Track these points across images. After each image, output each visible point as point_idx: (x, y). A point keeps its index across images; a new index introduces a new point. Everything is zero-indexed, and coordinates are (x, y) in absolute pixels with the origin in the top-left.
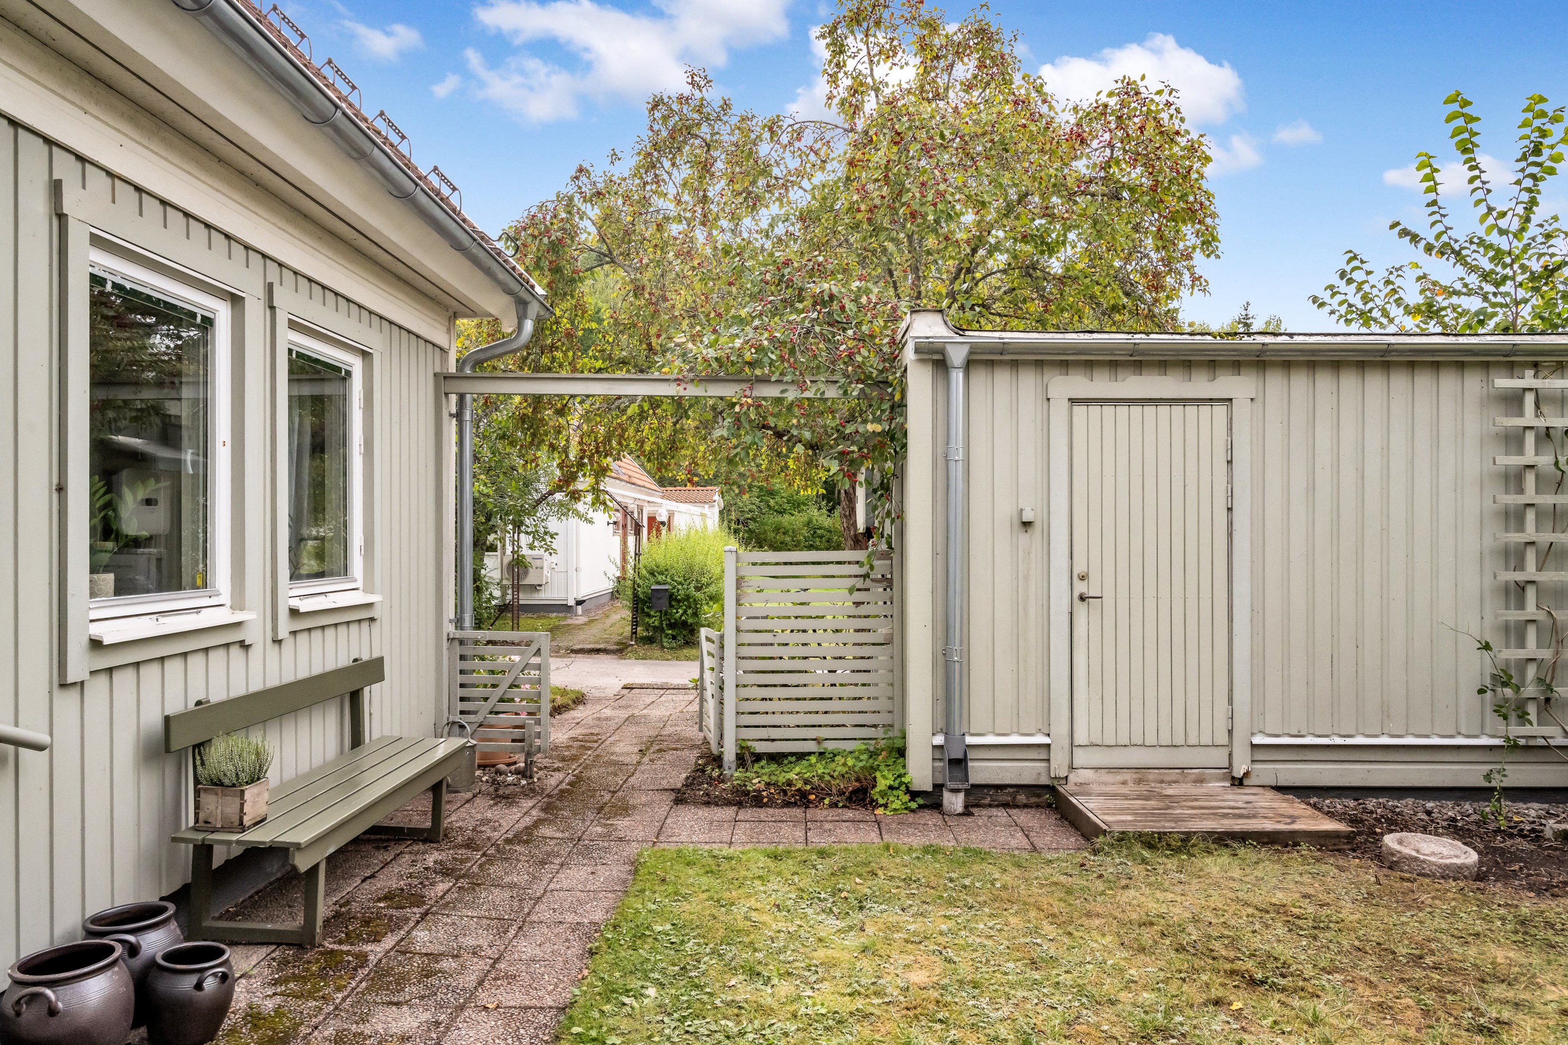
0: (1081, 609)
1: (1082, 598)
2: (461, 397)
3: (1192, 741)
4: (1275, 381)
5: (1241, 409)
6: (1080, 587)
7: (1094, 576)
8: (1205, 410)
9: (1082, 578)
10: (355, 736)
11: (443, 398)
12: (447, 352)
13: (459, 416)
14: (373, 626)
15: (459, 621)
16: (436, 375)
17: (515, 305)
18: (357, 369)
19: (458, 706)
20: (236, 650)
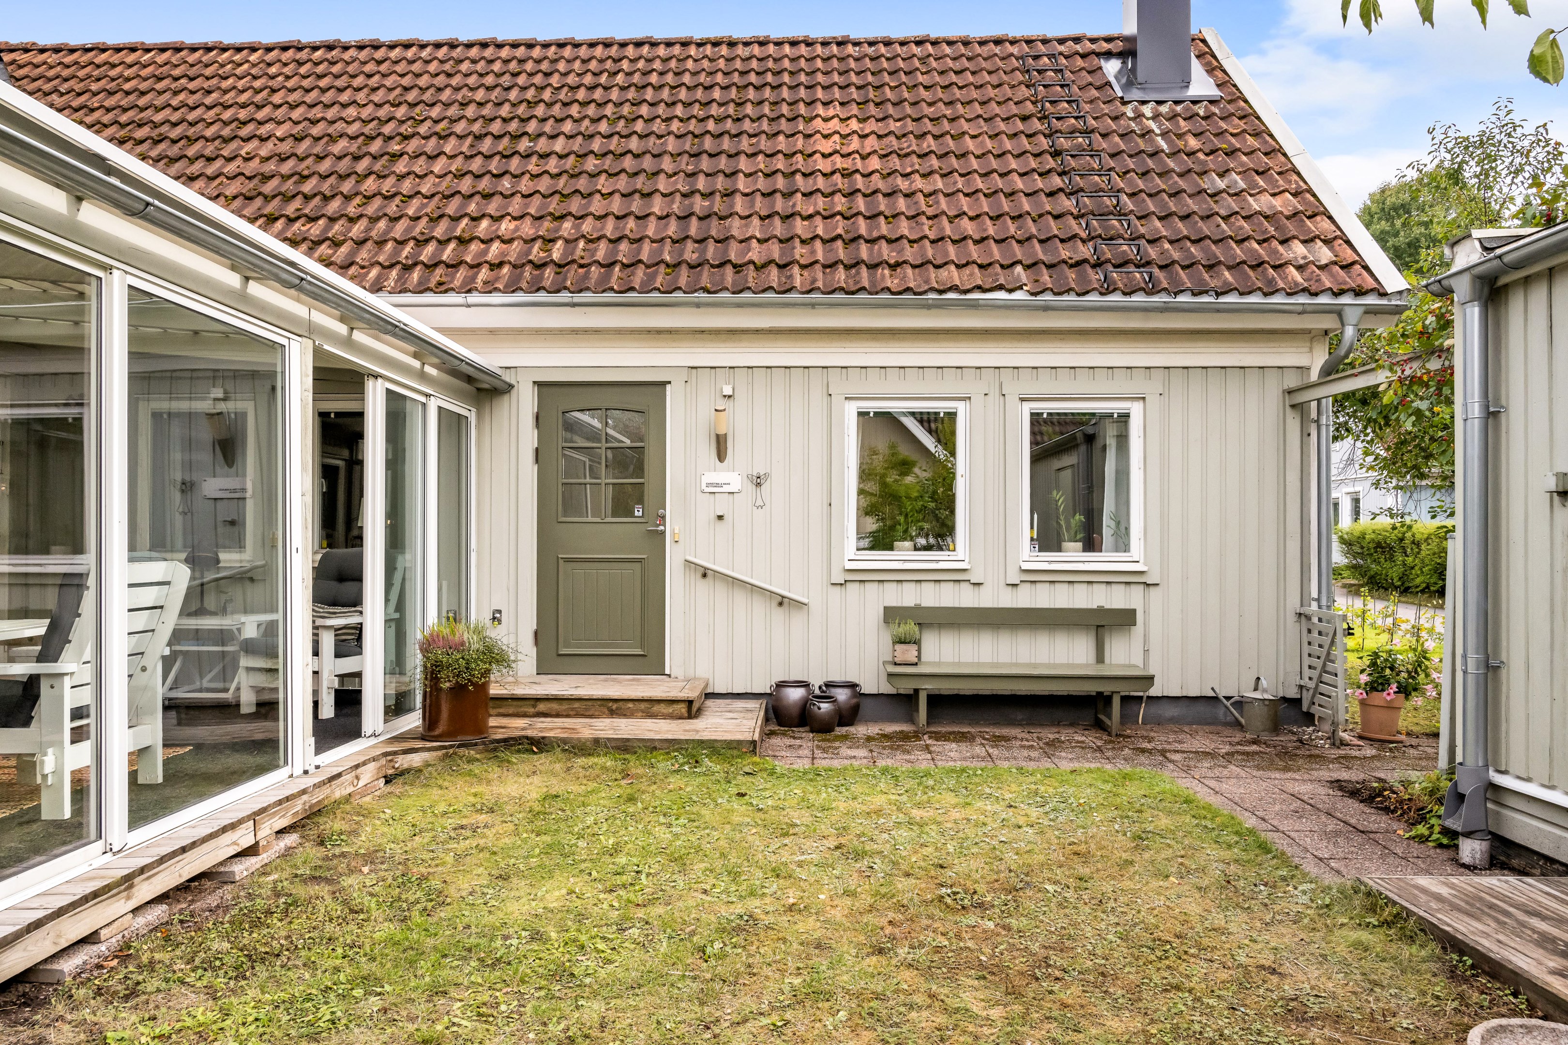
10: (1100, 658)
11: (1288, 409)
12: (1309, 369)
13: (1317, 421)
14: (1152, 589)
15: (1318, 600)
16: (1284, 391)
17: (1335, 316)
18: (1136, 410)
19: (1307, 672)
20: (966, 584)
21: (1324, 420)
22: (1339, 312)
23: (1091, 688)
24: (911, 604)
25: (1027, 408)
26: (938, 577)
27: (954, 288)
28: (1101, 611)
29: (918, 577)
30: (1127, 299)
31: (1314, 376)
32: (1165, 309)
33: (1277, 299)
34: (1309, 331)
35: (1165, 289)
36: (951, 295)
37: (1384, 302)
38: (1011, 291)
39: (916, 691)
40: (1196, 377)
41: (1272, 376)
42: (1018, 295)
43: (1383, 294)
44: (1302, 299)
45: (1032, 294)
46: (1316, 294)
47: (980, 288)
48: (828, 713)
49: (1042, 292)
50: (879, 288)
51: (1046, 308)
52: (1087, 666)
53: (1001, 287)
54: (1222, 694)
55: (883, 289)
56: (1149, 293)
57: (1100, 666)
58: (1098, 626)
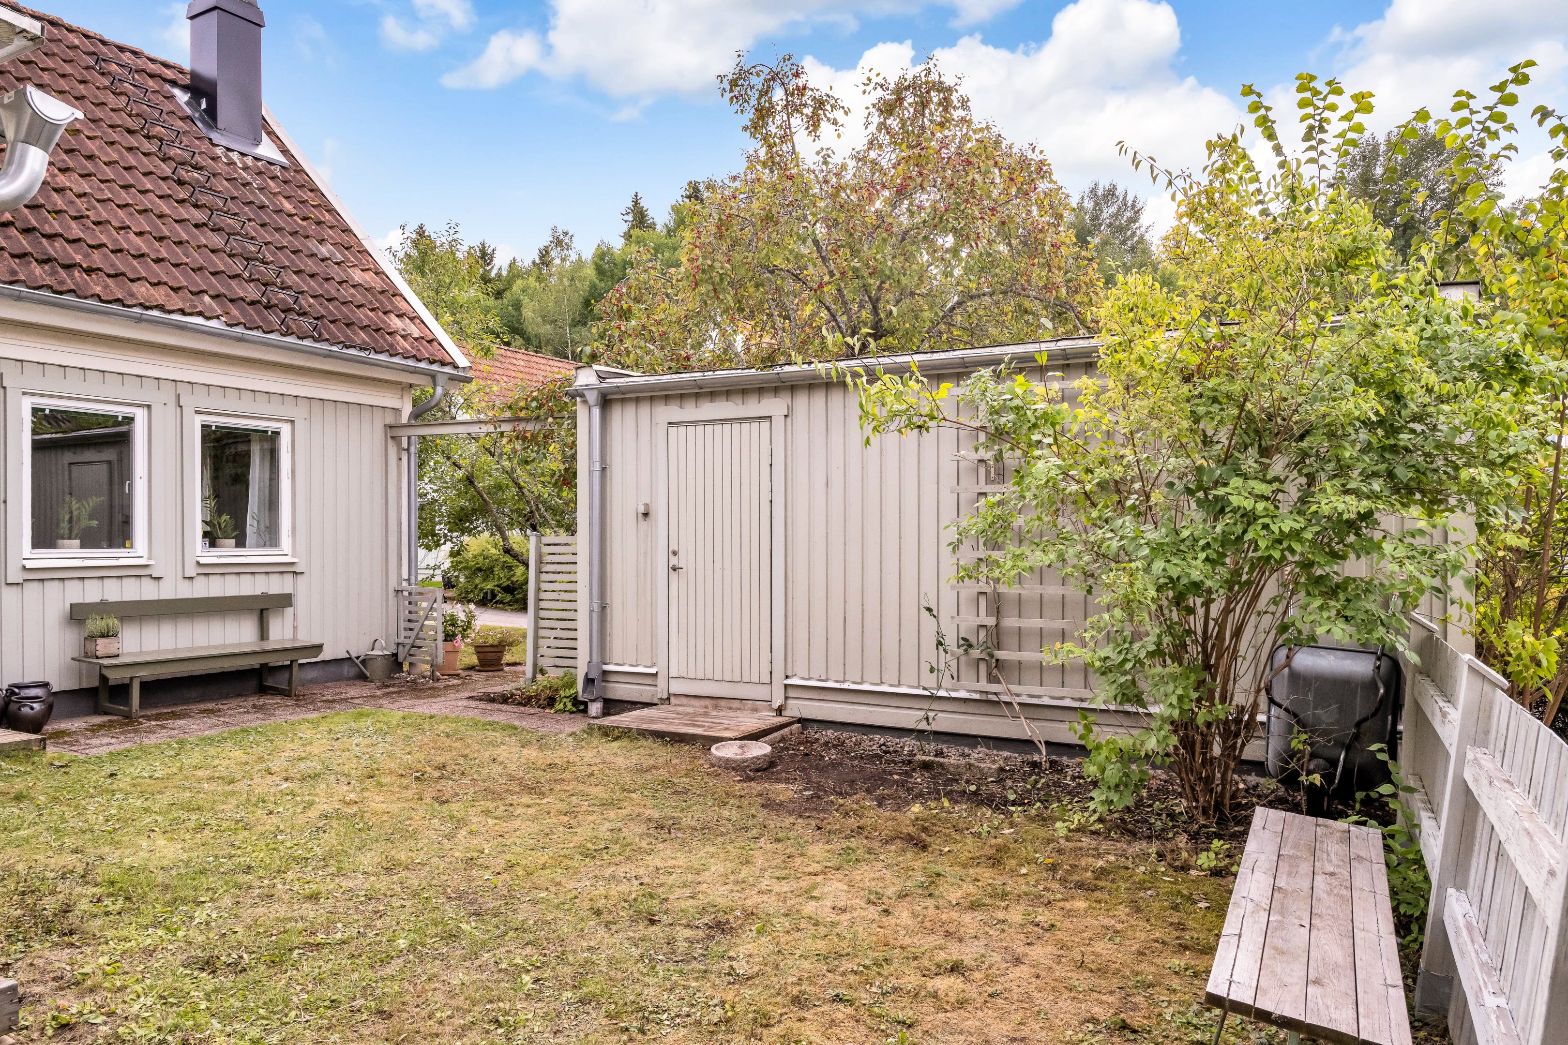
0: (673, 575)
1: (674, 569)
2: (409, 438)
3: (746, 679)
4: (801, 401)
5: (778, 422)
6: (674, 561)
7: (682, 553)
8: (755, 425)
9: (675, 553)
10: (263, 634)
11: (389, 440)
12: (400, 410)
13: (408, 450)
14: (299, 577)
15: (409, 580)
16: (385, 426)
17: (429, 378)
18: (285, 430)
19: (403, 633)
20: (148, 579)
21: (412, 449)
22: (433, 376)
23: (254, 662)
24: (97, 600)
25: (199, 420)
26: (121, 573)
27: (160, 307)
28: (265, 596)
29: (101, 574)
30: (300, 342)
31: (404, 419)
32: (329, 355)
33: (396, 360)
34: (401, 383)
35: (327, 340)
36: (155, 313)
37: (455, 372)
38: (208, 318)
39: (131, 679)
40: (342, 410)
41: (378, 413)
42: (213, 323)
43: (456, 367)
44: (411, 363)
45: (228, 325)
46: (420, 361)
47: (183, 312)
48: (41, 711)
49: (236, 325)
50: (90, 293)
51: (241, 339)
52: (250, 644)
53: (200, 314)
54: (354, 655)
55: (92, 296)
56: (316, 340)
57: (265, 642)
58: (262, 610)
